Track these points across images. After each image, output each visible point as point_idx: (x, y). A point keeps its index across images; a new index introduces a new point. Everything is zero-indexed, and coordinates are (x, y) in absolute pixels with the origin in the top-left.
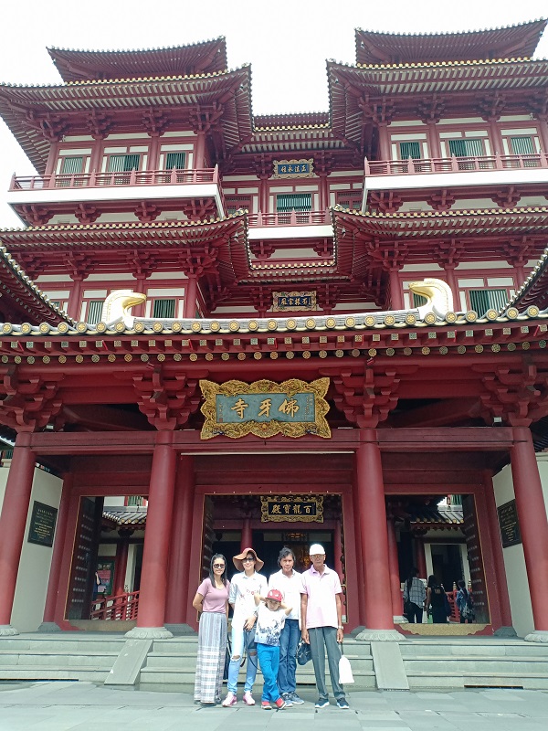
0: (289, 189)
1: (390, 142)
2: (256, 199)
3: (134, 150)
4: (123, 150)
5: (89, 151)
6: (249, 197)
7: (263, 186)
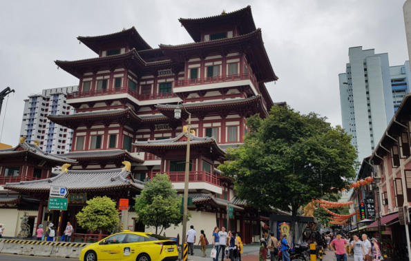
0: (163, 81)
1: (187, 69)
2: (153, 85)
3: (106, 77)
4: (101, 78)
5: (91, 79)
6: (150, 85)
7: (155, 80)
